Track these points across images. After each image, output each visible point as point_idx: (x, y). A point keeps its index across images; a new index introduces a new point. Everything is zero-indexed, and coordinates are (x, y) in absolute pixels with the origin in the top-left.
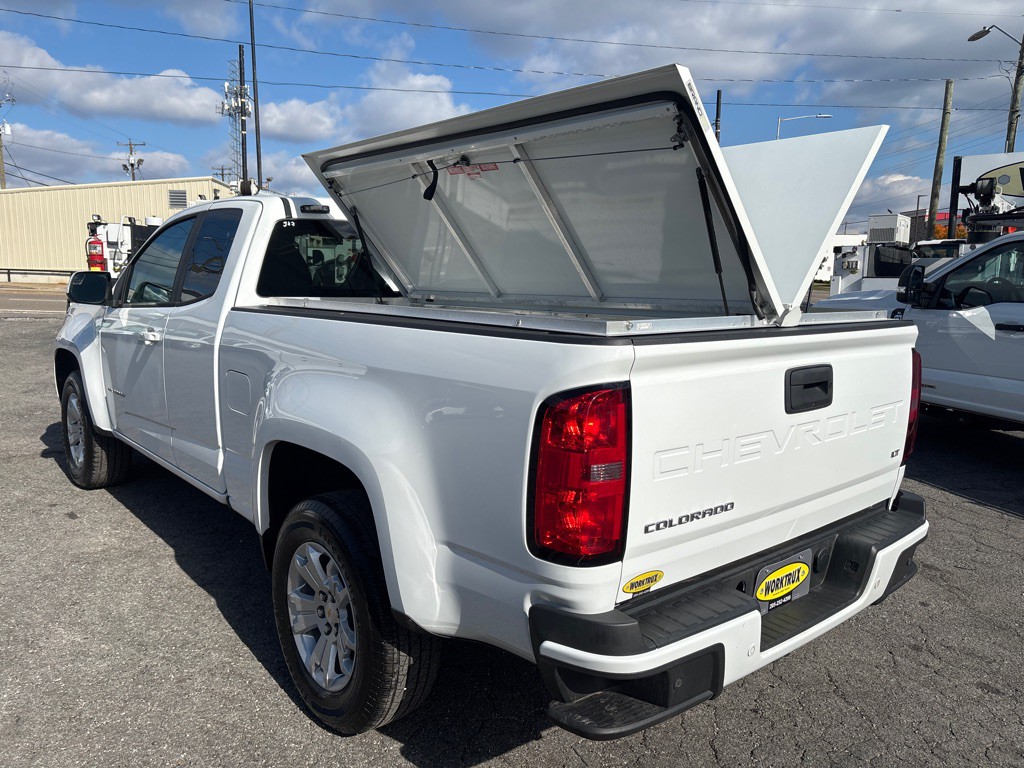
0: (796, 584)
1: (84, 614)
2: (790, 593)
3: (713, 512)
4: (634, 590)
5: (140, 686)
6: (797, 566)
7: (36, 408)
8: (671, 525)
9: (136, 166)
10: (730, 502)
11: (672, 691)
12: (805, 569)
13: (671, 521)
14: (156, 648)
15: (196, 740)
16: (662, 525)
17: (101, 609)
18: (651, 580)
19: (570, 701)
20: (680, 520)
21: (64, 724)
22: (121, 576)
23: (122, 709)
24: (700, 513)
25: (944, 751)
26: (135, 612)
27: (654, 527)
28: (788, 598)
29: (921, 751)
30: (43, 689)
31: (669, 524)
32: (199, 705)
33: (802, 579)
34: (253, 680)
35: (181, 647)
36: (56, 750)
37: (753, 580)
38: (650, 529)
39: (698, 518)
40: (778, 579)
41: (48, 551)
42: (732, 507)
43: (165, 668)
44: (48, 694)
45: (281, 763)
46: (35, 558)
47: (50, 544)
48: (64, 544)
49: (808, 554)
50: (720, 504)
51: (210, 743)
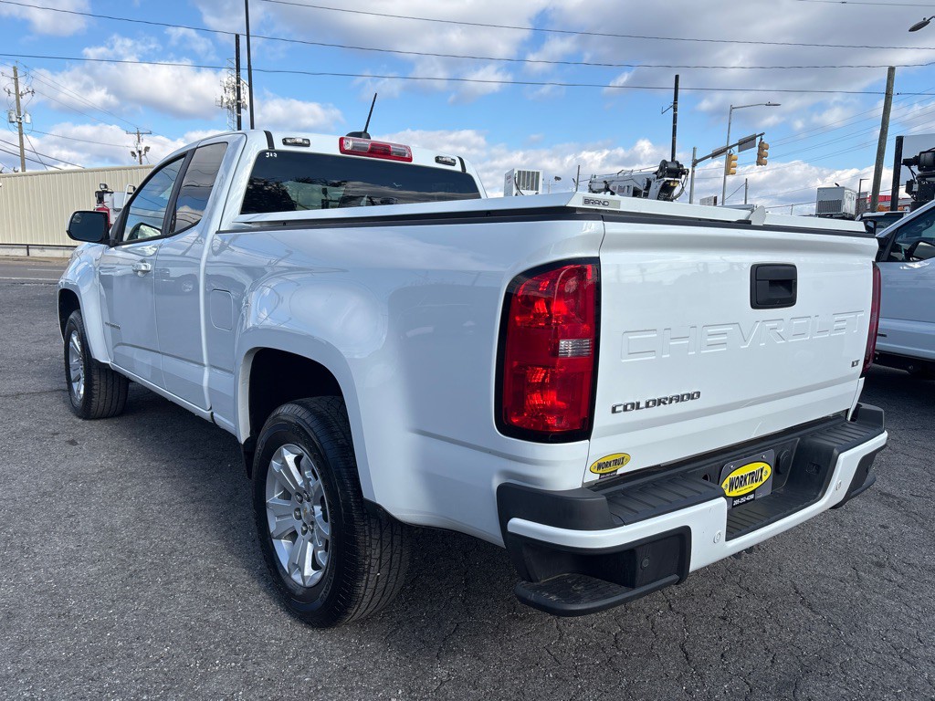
0: (759, 484)
1: (78, 525)
2: (753, 492)
3: (680, 399)
4: (601, 471)
5: (128, 588)
6: (760, 465)
7: (46, 355)
8: (638, 408)
9: (143, 153)
10: (696, 390)
11: (640, 571)
12: (768, 469)
13: (638, 404)
14: (145, 555)
15: (179, 636)
16: (629, 407)
17: (95, 521)
18: (619, 462)
19: (538, 581)
20: (647, 404)
21: (53, 620)
22: (116, 494)
23: (110, 608)
24: (667, 399)
25: (913, 657)
26: (127, 524)
27: (621, 408)
28: (752, 496)
29: (891, 657)
30: (35, 589)
31: (636, 406)
32: (185, 604)
33: (764, 479)
34: (236, 584)
35: (169, 554)
36: (44, 642)
37: (718, 473)
38: (617, 409)
39: (665, 403)
40: (742, 476)
41: (48, 471)
42: (699, 396)
43: (153, 572)
44: (40, 593)
45: (261, 657)
46: (36, 478)
47: (51, 466)
48: (63, 466)
49: (771, 454)
50: (687, 392)
51: (193, 639)
